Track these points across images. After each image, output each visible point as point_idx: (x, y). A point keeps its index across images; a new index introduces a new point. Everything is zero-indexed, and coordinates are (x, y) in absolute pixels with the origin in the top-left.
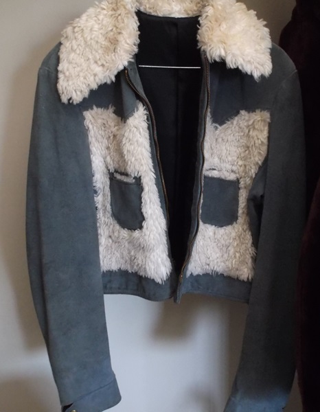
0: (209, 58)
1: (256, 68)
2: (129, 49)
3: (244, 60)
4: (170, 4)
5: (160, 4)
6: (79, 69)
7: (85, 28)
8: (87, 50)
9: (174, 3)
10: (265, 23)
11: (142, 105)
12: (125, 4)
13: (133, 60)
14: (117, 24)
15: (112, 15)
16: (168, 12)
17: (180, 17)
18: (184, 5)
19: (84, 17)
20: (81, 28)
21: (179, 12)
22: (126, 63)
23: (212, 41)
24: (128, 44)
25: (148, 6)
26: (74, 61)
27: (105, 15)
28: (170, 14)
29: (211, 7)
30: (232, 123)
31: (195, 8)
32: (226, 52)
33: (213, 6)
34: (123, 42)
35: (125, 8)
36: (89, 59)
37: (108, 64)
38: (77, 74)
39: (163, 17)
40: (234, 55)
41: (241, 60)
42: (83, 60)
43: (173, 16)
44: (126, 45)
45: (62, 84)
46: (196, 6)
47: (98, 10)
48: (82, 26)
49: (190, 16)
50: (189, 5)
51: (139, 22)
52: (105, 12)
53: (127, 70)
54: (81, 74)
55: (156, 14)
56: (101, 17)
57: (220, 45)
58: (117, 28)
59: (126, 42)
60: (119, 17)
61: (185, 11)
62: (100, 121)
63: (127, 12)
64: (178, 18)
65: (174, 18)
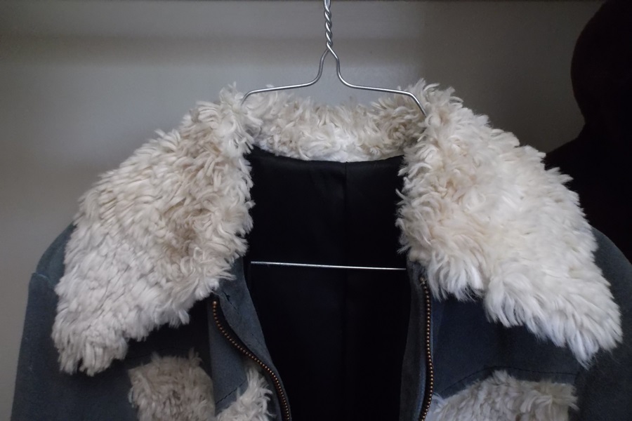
0: (434, 288)
1: (581, 328)
2: (222, 249)
3: (542, 304)
4: (328, 134)
5: (307, 134)
6: (101, 292)
7: (121, 196)
8: (126, 246)
9: (337, 131)
10: (567, 178)
11: (257, 375)
12: (216, 140)
13: (231, 277)
14: (194, 190)
15: (186, 166)
16: (326, 151)
17: (350, 160)
18: (362, 134)
19: (126, 169)
20: (112, 195)
21: (351, 149)
22: (215, 283)
23: (444, 244)
24: (221, 237)
25: (277, 138)
26: (91, 274)
27: (171, 164)
28: (329, 155)
29: (433, 148)
30: (476, 397)
31: (388, 141)
32: (486, 281)
33: (436, 144)
34: (208, 234)
35: (216, 150)
36: (128, 268)
37: (170, 284)
38: (95, 304)
39: (313, 162)
40: (510, 290)
41: (534, 303)
42: (114, 270)
43: (335, 158)
44: (216, 239)
45: (62, 329)
46: (390, 136)
47: (156, 153)
48: (117, 190)
49: (375, 158)
50: (373, 135)
51: (253, 180)
52: (171, 158)
53: (218, 299)
54: (108, 305)
55: (296, 156)
56: (161, 170)
57: (468, 258)
58: (194, 199)
59: (215, 231)
60: (201, 174)
61: (363, 146)
62: (165, 389)
63: (219, 159)
64: (347, 164)
65: (337, 163)
